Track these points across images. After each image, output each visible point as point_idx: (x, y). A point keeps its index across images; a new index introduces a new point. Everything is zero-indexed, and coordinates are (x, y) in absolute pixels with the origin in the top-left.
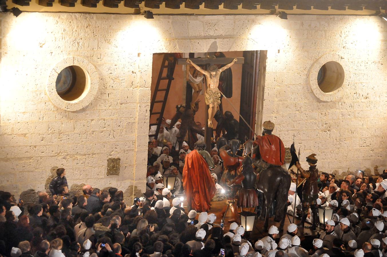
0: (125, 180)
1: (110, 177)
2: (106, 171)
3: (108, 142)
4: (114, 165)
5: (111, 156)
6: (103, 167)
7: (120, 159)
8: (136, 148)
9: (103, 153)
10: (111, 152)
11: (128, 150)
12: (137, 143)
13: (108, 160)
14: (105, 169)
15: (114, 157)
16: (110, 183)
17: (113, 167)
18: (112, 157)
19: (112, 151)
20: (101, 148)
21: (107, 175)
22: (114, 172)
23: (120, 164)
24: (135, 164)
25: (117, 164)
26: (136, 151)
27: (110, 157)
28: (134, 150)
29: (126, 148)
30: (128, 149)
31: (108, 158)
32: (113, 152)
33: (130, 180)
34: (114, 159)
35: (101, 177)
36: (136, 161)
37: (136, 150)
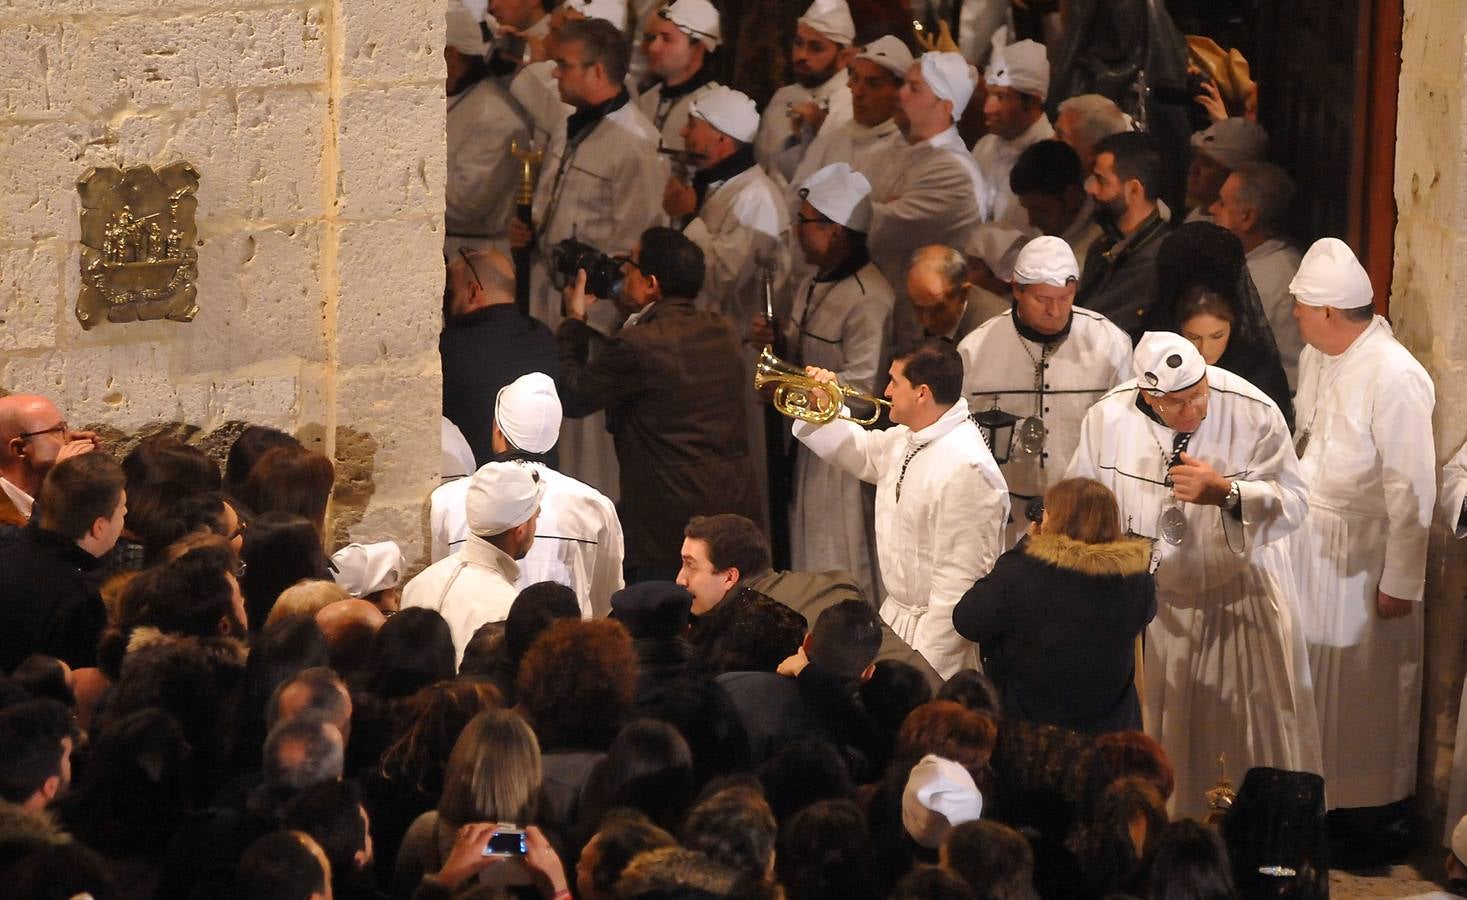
0: (253, 360)
1: (113, 342)
2: (73, 287)
3: (76, 17)
4: (145, 230)
5: (107, 142)
6: (43, 246)
7: (191, 176)
8: (338, 73)
9: (33, 122)
10: (109, 113)
11: (260, 92)
12: (341, 22)
13: (83, 188)
14: (61, 266)
15: (140, 160)
16: (115, 397)
17: (137, 245)
18: (128, 155)
19: (121, 104)
20: (16, 75)
21: (86, 325)
22: (147, 293)
23: (200, 215)
24: (333, 212)
25: (167, 218)
26: (339, 95)
27: (101, 156)
28: (311, 88)
29: (248, 71)
30: (262, 77)
31: (82, 166)
32: (125, 115)
33: (293, 365)
34: (140, 174)
35: (27, 340)
36: (340, 192)
37: (340, 88)
